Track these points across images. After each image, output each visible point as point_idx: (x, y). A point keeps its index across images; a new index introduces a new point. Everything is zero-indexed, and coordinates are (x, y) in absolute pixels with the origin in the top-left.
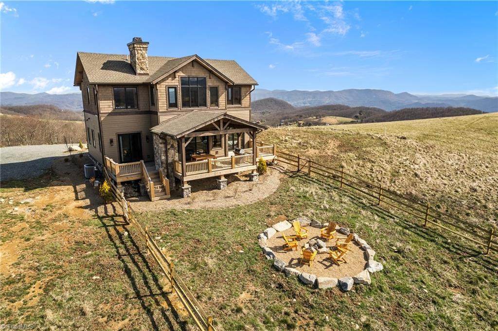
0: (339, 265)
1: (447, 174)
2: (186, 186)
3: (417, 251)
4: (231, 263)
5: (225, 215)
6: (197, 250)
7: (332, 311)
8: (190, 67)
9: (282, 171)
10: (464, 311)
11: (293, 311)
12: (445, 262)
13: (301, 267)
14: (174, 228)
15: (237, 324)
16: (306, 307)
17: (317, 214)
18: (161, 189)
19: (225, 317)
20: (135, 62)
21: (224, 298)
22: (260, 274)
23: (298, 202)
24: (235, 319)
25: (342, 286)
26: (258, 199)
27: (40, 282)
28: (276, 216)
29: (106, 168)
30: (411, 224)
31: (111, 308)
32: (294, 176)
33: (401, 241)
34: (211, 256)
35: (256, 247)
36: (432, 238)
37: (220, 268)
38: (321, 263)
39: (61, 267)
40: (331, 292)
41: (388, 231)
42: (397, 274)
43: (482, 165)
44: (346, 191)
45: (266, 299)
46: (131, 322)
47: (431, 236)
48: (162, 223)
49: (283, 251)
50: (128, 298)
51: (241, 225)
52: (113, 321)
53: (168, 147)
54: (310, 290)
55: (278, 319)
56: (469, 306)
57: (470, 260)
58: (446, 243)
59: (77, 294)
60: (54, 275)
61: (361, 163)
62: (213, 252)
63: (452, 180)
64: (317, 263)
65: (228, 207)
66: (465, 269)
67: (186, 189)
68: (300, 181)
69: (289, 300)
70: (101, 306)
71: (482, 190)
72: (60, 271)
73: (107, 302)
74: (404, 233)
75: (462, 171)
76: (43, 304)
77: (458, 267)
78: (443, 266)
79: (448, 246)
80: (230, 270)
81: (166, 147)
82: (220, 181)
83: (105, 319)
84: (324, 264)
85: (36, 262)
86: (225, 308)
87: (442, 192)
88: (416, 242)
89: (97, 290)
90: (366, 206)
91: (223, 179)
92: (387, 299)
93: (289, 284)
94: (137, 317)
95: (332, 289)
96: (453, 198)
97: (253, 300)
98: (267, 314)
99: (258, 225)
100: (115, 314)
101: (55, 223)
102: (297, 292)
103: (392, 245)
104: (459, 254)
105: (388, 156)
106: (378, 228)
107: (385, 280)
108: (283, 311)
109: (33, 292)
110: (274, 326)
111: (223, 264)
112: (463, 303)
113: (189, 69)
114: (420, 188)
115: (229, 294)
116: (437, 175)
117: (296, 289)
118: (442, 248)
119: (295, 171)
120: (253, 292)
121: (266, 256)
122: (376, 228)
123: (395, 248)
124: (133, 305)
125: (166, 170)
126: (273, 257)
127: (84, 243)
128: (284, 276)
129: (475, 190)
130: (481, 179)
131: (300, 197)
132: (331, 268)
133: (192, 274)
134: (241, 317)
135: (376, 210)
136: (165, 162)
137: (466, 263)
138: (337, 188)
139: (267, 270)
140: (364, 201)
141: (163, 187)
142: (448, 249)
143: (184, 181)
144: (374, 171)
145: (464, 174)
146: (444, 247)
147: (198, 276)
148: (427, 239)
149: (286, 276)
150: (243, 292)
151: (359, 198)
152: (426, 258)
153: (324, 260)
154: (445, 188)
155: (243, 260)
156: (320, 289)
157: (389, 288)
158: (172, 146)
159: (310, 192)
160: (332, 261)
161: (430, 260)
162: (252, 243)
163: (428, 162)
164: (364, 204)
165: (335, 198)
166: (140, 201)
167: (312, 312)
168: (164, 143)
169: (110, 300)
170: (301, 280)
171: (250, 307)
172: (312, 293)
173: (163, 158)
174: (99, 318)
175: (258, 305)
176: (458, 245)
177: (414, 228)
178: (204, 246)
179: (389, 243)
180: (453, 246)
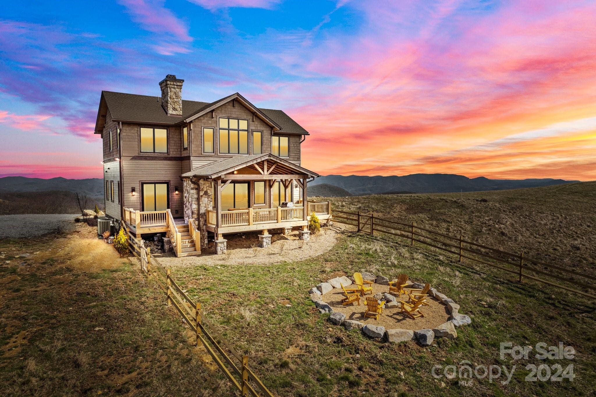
0: (414, 319)
1: (541, 233)
2: (221, 239)
3: (514, 307)
4: (275, 317)
5: (269, 271)
6: (231, 303)
7: (409, 367)
8: (230, 107)
9: (339, 232)
10: (585, 370)
11: (356, 368)
12: (552, 318)
13: (365, 321)
14: (204, 281)
15: (281, 381)
16: (374, 363)
17: (383, 270)
18: (190, 244)
19: (266, 373)
20: (167, 102)
21: (264, 353)
22: (313, 328)
23: (359, 259)
24: (279, 375)
25: (420, 339)
26: (310, 256)
27: (25, 332)
28: (331, 272)
29: (125, 222)
30: (502, 280)
31: (116, 361)
32: (354, 235)
33: (492, 296)
34: (249, 309)
35: (307, 301)
36: (530, 294)
37: (260, 322)
38: (391, 317)
39: (55, 317)
40: (405, 346)
41: (474, 286)
42: (490, 329)
43: (583, 224)
44: (418, 248)
45: (320, 355)
46: (140, 376)
47: (529, 292)
48: (189, 277)
49: (342, 306)
50: (138, 350)
51: (289, 280)
52: (116, 374)
53: (201, 193)
54: (377, 344)
55: (337, 376)
56: (590, 364)
57: (583, 316)
58: (550, 298)
59: (73, 345)
60: (44, 325)
61: (435, 223)
62: (252, 305)
63: (547, 239)
64: (386, 317)
65: (272, 264)
66: (579, 326)
67: (220, 243)
68: (361, 240)
69: (351, 356)
70: (102, 359)
71: (587, 248)
72: (54, 321)
73: (111, 354)
74: (495, 289)
75: (559, 230)
76: (25, 355)
77: (568, 323)
78: (549, 322)
79: (552, 302)
80: (273, 324)
81: (198, 194)
82: (263, 236)
83: (106, 372)
84: (395, 318)
85: (24, 311)
86: (266, 362)
87: (537, 250)
88: (511, 298)
89: (98, 341)
90: (444, 263)
91: (266, 234)
92: (480, 356)
93: (351, 338)
94: (149, 370)
95: (406, 343)
96: (552, 255)
97: (303, 355)
98: (321, 370)
99: (310, 281)
100: (120, 366)
101: (54, 277)
102: (361, 347)
103: (481, 300)
104: (568, 310)
105: (466, 217)
106: (461, 283)
107: (474, 335)
108: (343, 366)
109: (14, 342)
110: (331, 384)
111: (264, 318)
112: (582, 361)
113: (229, 110)
114: (510, 246)
115: (271, 349)
116: (528, 234)
117: (359, 343)
118: (545, 304)
119: (354, 231)
120: (303, 347)
121: (321, 310)
122: (458, 283)
123: (485, 303)
124: (144, 358)
125: (197, 222)
126: (329, 311)
127: (89, 294)
128: (343, 330)
129: (578, 249)
130: (584, 237)
131: (360, 254)
132: (404, 321)
133: (224, 327)
134: (287, 374)
135: (457, 267)
136: (196, 212)
137: (579, 319)
138: (406, 246)
139: (322, 324)
140: (441, 258)
141: (192, 242)
142: (553, 304)
143: (219, 232)
144: (451, 230)
145: (561, 233)
146: (547, 303)
147: (232, 330)
148: (525, 294)
149: (346, 329)
150: (290, 347)
151: (435, 256)
152: (525, 314)
153: (394, 314)
154: (540, 246)
155: (291, 315)
156: (391, 343)
157: (482, 344)
158: (206, 193)
159: (374, 249)
160: (405, 315)
161: (531, 315)
162: (302, 298)
163: (515, 222)
164: (442, 261)
165: (404, 254)
166: (163, 256)
167: (381, 369)
168: (196, 189)
169: (115, 352)
170: (365, 333)
171: (300, 362)
172: (381, 348)
173: (195, 206)
174: (98, 371)
175: (309, 360)
176: (566, 302)
177: (507, 284)
178: (241, 300)
179: (475, 298)
180: (559, 302)
